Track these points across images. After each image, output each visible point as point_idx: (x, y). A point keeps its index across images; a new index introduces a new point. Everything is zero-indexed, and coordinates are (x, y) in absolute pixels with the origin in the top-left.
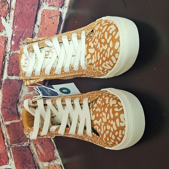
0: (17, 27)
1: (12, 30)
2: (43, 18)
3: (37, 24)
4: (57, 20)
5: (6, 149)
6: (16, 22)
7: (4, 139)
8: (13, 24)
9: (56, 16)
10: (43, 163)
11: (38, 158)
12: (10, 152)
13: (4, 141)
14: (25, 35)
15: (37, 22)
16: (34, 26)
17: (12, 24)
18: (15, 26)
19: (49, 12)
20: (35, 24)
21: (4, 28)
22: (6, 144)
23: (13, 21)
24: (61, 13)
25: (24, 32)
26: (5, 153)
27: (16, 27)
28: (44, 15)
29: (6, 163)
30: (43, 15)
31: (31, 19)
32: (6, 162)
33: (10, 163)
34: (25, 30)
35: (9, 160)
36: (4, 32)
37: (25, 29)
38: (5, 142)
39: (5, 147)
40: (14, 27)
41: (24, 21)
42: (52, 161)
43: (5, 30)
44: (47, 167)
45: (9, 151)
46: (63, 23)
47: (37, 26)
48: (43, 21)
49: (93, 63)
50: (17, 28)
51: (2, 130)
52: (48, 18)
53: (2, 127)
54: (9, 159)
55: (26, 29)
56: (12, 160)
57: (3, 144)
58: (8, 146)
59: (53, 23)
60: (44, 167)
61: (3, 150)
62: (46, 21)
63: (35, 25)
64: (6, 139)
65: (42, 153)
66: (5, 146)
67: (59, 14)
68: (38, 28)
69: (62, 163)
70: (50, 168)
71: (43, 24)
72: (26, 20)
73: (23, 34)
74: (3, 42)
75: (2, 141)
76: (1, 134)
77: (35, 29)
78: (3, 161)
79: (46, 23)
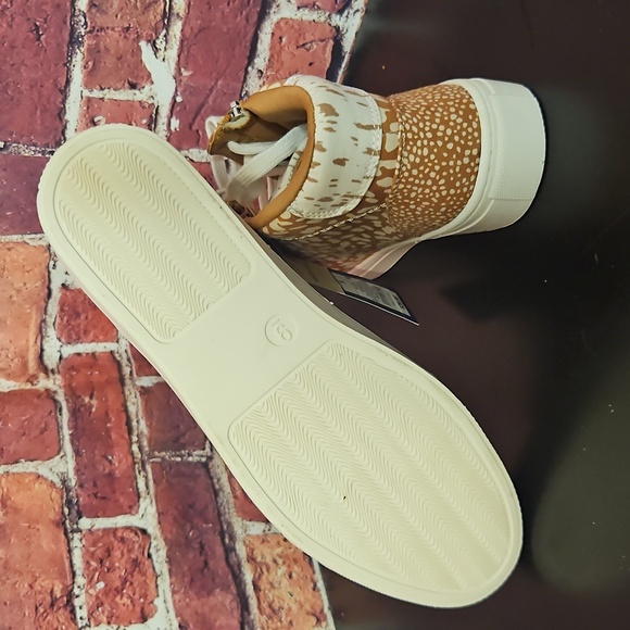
0: (190, 73)
1: (173, 84)
2: (278, 48)
3: (256, 66)
4: (324, 54)
5: (135, 463)
6: (187, 57)
7: (130, 431)
8: (178, 63)
9: (322, 41)
10: (248, 523)
11: (231, 506)
12: (146, 477)
13: (131, 439)
14: (214, 101)
15: (256, 61)
16: (246, 72)
17: (173, 65)
18: (182, 70)
19: (297, 27)
20: (249, 64)
21: (149, 75)
22: (135, 448)
23: (179, 56)
24: (337, 29)
25: (211, 90)
26: (129, 477)
27: (185, 73)
28: (281, 38)
29: (131, 508)
30: (276, 38)
31: (237, 50)
32: (130, 507)
33: (141, 511)
34: (216, 84)
35: (141, 499)
36: (147, 87)
37: (217, 80)
38: (131, 444)
39: (130, 458)
40: (181, 74)
43: (152, 83)
44: (258, 536)
45: (142, 473)
46: (343, 65)
47: (255, 71)
48: (276, 57)
50: (192, 75)
51: (126, 401)
52: (292, 48)
53: (127, 393)
54: (139, 497)
55: (219, 83)
56: (148, 500)
57: (126, 448)
58: (140, 456)
59: (311, 64)
60: (248, 535)
61: (124, 466)
62: (285, 57)
63: (250, 68)
64: (136, 433)
66: (132, 454)
67: (331, 35)
68: (260, 78)
70: (269, 542)
71: (276, 65)
72: (222, 53)
73: (208, 96)
74: (144, 121)
75: (123, 437)
76: (124, 415)
77: (249, 81)
78: (122, 500)
79: (286, 65)
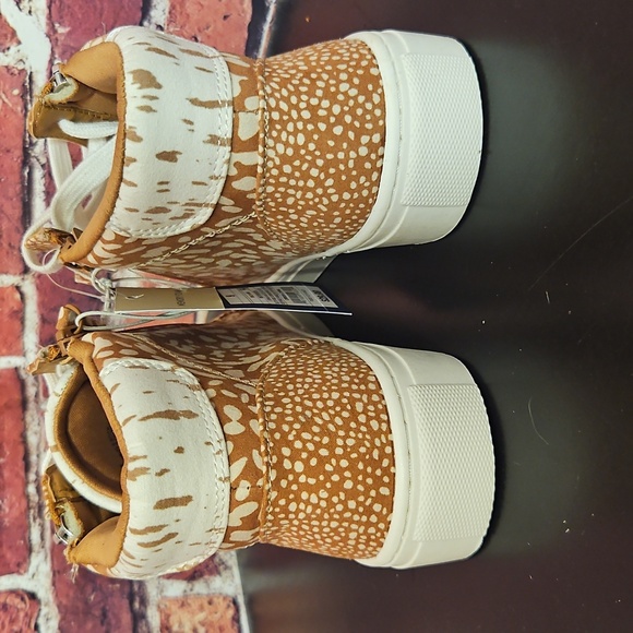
0: (68, 29)
1: (46, 46)
3: (153, 21)
4: (242, 4)
5: (29, 508)
6: (60, 10)
7: (27, 468)
8: (50, 17)
12: (42, 526)
13: (27, 477)
15: (153, 13)
17: (43, 20)
18: (57, 25)
20: (144, 18)
21: (14, 33)
22: (31, 489)
23: (49, 7)
26: (21, 527)
27: (61, 30)
29: (19, 567)
32: (19, 565)
33: (32, 569)
35: (33, 555)
36: (13, 49)
38: (26, 483)
39: (24, 503)
40: (55, 32)
41: (95, 7)
43: (19, 43)
44: (176, 600)
45: (38, 520)
46: (269, 19)
47: (153, 26)
48: (178, 7)
50: (69, 33)
51: (25, 430)
53: (28, 418)
54: (30, 550)
56: (42, 556)
57: (21, 489)
58: (36, 499)
59: (225, 17)
60: (164, 598)
61: (16, 513)
62: (191, 8)
64: (34, 470)
66: (27, 497)
69: (240, 591)
70: (189, 605)
71: (180, 19)
72: (105, 4)
74: (16, 92)
75: (17, 475)
76: (21, 448)
78: (9, 555)
79: (194, 18)
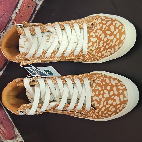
2: (22, 6)
3: (16, 11)
4: (32, 10)
9: (33, 6)
11: (1, 137)
14: (2, 19)
15: (16, 9)
16: (13, 12)
19: (28, 1)
20: (14, 10)
24: (36, 4)
25: (3, 16)
28: (24, 4)
30: (23, 3)
31: (13, 5)
34: (5, 14)
37: (5, 13)
41: (6, 5)
42: (14, 138)
46: (35, 14)
47: (15, 12)
48: (21, 9)
49: (93, 49)
52: (26, 7)
55: (6, 14)
59: (28, 12)
62: (23, 9)
63: (14, 11)
65: (4, 132)
67: (35, 5)
68: (16, 14)
71: (21, 11)
72: (9, 5)
73: (1, 17)
77: (13, 15)
79: (23, 11)
